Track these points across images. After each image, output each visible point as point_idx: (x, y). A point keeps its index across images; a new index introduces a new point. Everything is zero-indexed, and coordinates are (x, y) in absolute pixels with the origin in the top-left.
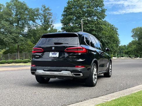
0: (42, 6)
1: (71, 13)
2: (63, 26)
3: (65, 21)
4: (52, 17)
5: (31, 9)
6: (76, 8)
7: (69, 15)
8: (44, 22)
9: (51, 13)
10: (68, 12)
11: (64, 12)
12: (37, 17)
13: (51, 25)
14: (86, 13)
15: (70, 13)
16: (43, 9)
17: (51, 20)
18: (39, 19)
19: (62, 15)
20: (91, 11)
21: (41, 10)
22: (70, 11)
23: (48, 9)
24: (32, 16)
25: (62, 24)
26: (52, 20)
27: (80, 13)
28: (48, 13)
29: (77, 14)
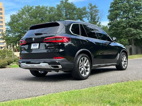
0: (89, 4)
1: (118, 7)
2: (110, 22)
3: (111, 16)
4: (99, 14)
5: (79, 8)
6: (123, 2)
7: (116, 10)
8: (91, 20)
9: (98, 10)
10: (114, 7)
11: (111, 7)
12: (85, 16)
13: (98, 21)
14: (133, 6)
15: (116, 8)
16: (90, 7)
17: (97, 17)
18: (86, 17)
19: (109, 11)
20: (138, 4)
21: (88, 8)
22: (116, 6)
23: (95, 6)
24: (79, 15)
25: (109, 20)
26: (99, 17)
27: (127, 7)
28: (95, 11)
29: (124, 8)
